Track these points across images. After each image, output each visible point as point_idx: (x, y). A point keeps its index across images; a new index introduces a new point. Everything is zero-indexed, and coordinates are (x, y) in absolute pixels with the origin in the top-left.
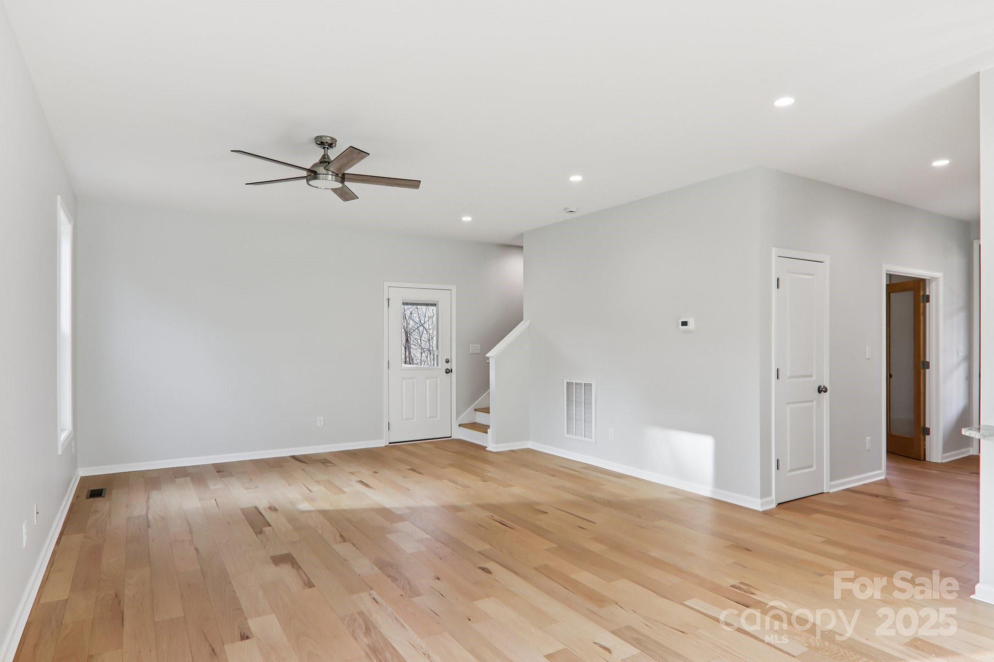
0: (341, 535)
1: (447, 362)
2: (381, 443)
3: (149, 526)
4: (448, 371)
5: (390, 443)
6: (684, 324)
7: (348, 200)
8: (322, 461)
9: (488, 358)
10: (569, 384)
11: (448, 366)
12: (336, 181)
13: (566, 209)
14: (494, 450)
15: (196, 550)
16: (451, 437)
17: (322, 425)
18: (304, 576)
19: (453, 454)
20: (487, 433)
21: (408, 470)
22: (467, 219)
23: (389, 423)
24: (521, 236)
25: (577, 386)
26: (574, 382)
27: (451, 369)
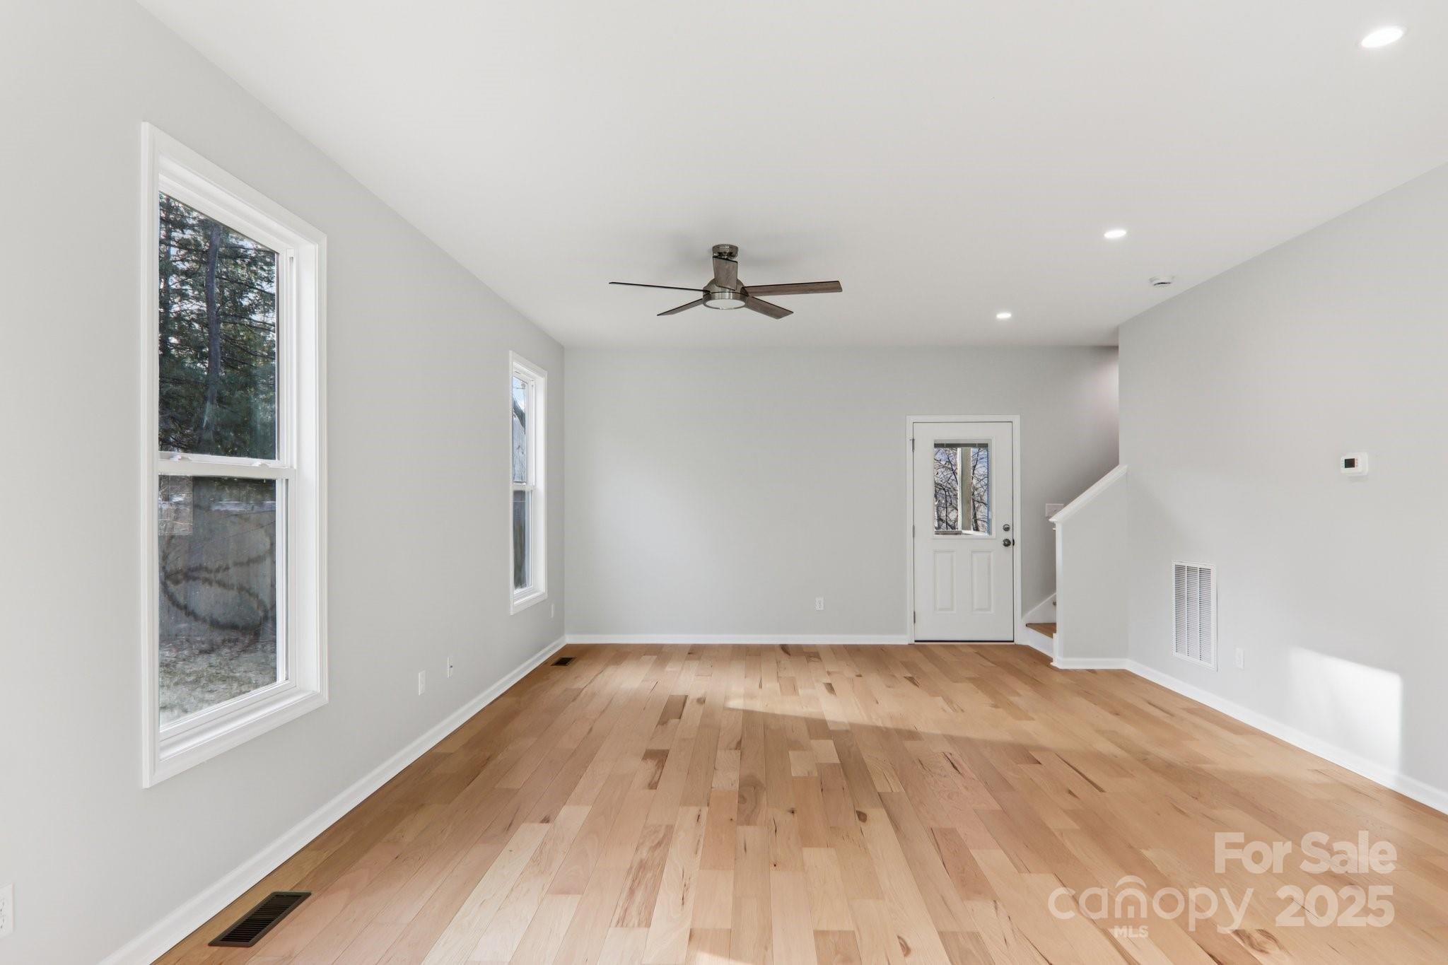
0: (741, 741)
1: (1007, 529)
2: (904, 640)
3: (574, 700)
4: (1007, 543)
5: (916, 641)
6: (1350, 463)
7: (781, 317)
8: (808, 654)
9: (1053, 525)
10: (1179, 569)
11: (1008, 535)
12: (735, 298)
13: (1151, 280)
14: (1060, 667)
15: (591, 730)
16: (1013, 641)
17: (822, 609)
18: (657, 776)
19: (993, 665)
20: (1052, 637)
21: (905, 680)
22: (1004, 316)
23: (914, 613)
24: (1116, 332)
25: (1191, 573)
26: (1186, 565)
27: (1013, 541)
